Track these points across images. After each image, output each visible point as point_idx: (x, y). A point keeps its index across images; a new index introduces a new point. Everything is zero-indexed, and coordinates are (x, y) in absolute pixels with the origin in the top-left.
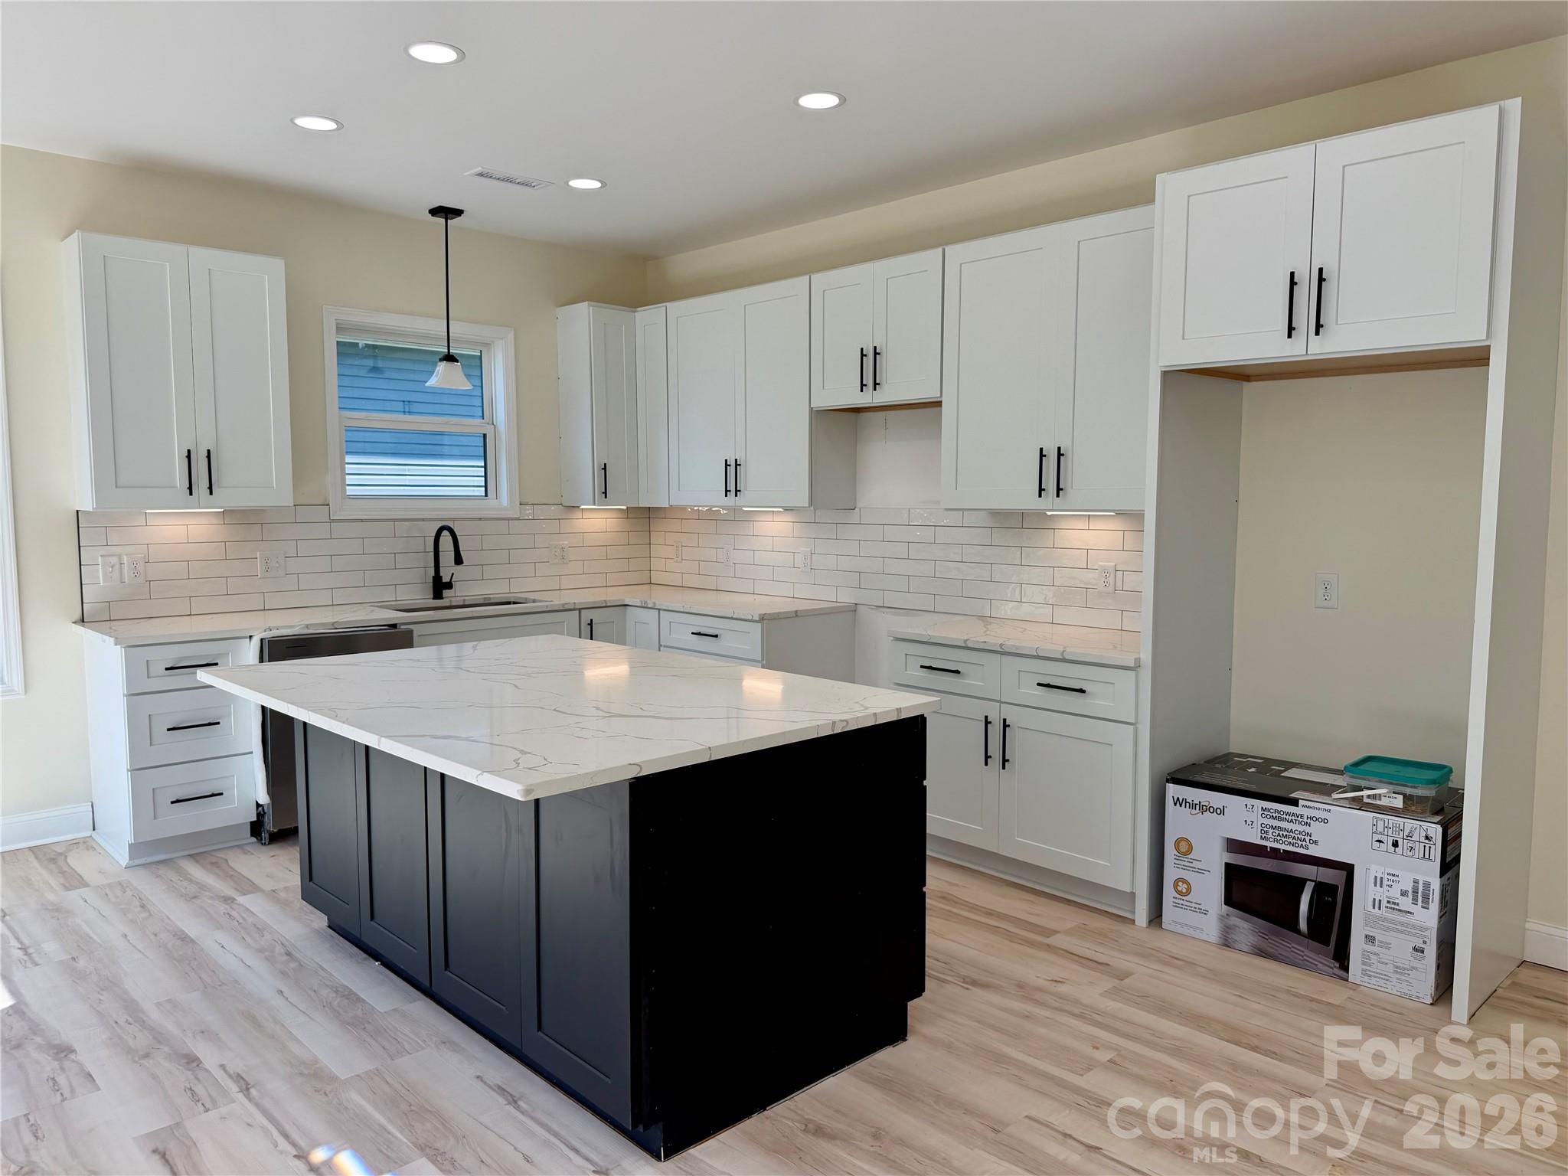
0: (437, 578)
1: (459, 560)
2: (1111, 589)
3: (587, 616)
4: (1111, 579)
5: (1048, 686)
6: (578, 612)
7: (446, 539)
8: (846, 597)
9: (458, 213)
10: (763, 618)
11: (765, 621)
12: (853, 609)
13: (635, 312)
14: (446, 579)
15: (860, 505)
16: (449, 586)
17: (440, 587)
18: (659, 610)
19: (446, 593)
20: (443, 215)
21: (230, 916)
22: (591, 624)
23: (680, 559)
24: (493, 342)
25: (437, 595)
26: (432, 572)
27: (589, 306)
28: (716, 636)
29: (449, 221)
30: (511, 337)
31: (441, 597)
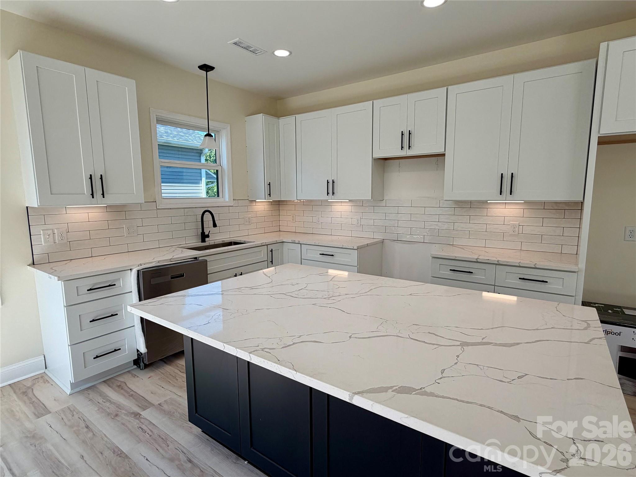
0: (203, 233)
1: (215, 225)
2: (517, 233)
3: (270, 247)
4: (517, 229)
5: (524, 279)
6: (266, 246)
7: (207, 216)
8: (379, 237)
9: (212, 68)
10: (358, 248)
11: (359, 249)
12: (383, 241)
13: (279, 119)
14: (206, 233)
15: (386, 198)
16: (208, 236)
17: (204, 237)
18: (301, 244)
19: (207, 239)
20: (205, 69)
21: (142, 429)
22: (272, 251)
23: (294, 221)
24: (221, 130)
25: (203, 241)
26: (200, 231)
27: (263, 115)
28: (332, 255)
29: (208, 73)
30: (229, 128)
31: (205, 242)
